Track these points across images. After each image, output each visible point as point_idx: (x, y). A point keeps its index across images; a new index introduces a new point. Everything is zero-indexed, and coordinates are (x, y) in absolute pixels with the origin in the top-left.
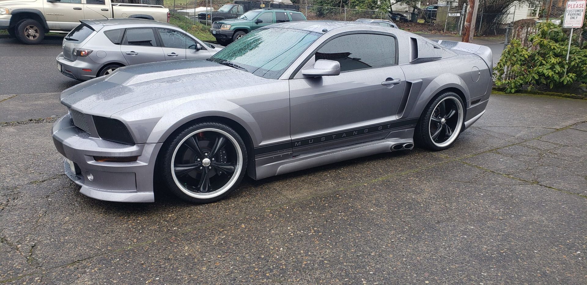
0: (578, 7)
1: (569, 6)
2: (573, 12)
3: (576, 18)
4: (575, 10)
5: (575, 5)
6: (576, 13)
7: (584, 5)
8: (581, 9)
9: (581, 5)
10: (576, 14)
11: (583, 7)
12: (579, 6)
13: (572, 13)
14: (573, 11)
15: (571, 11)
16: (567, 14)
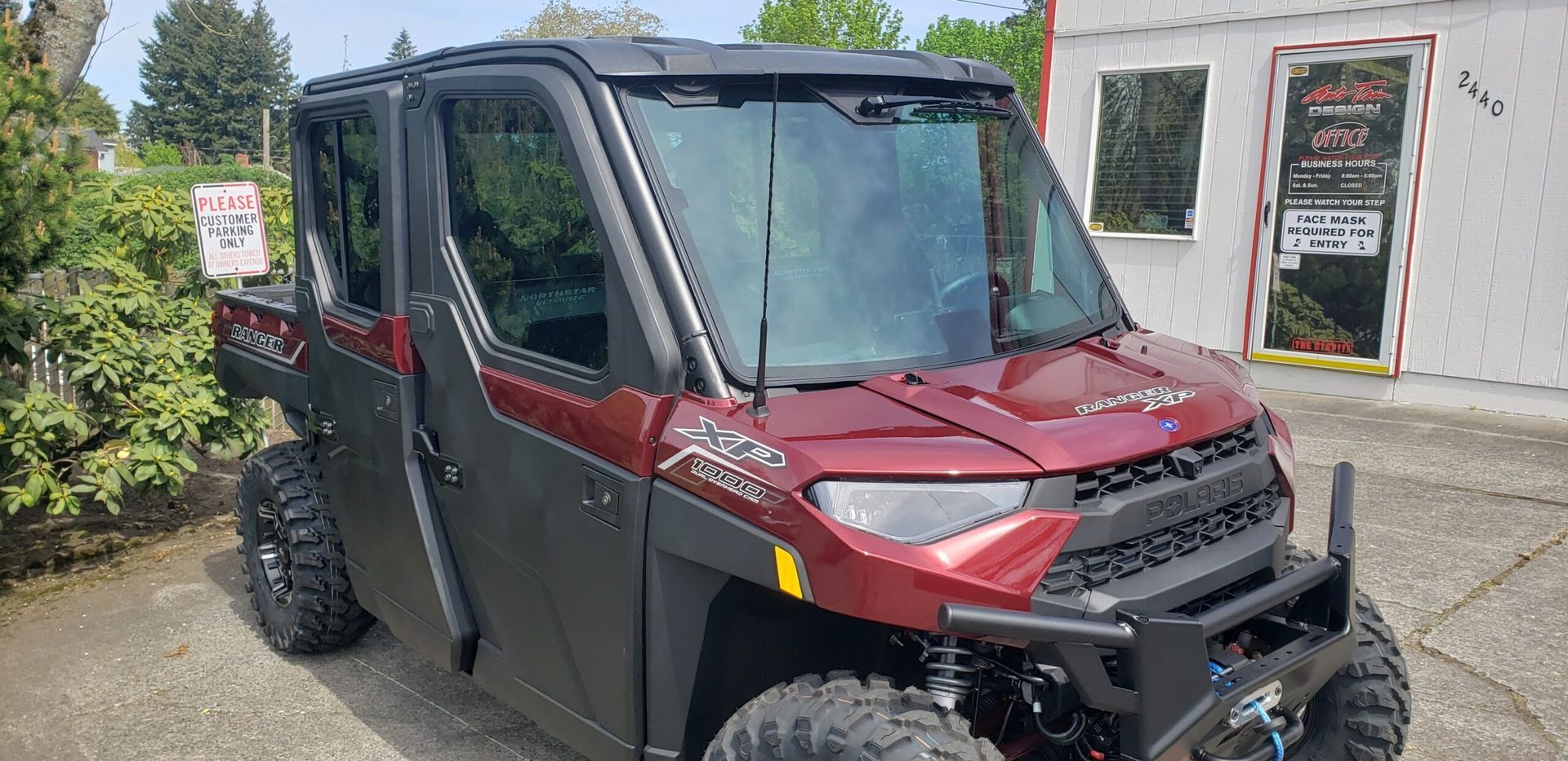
0: (234, 206)
1: (201, 206)
2: (223, 225)
3: (239, 243)
4: (227, 218)
5: (222, 200)
6: (235, 225)
7: (253, 199)
8: (246, 211)
9: (244, 201)
10: (236, 230)
11: (251, 205)
12: (237, 203)
13: (221, 228)
14: (222, 219)
15: (215, 221)
16: (204, 230)
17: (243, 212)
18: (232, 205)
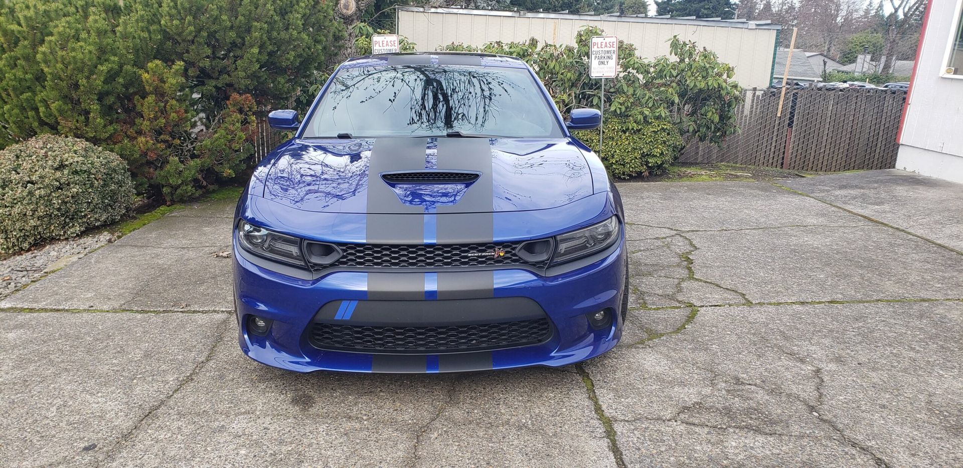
3: (606, 63)
6: (606, 55)
7: (615, 44)
8: (612, 49)
9: (611, 44)
10: (606, 57)
13: (600, 56)
14: (601, 52)
15: (598, 53)
16: (593, 57)
17: (610, 49)
18: (606, 46)
